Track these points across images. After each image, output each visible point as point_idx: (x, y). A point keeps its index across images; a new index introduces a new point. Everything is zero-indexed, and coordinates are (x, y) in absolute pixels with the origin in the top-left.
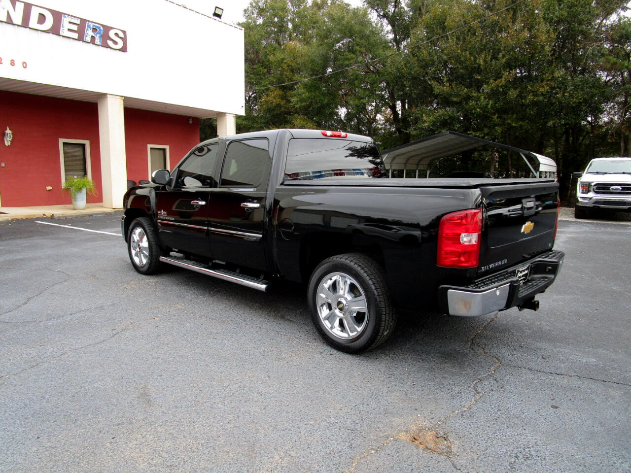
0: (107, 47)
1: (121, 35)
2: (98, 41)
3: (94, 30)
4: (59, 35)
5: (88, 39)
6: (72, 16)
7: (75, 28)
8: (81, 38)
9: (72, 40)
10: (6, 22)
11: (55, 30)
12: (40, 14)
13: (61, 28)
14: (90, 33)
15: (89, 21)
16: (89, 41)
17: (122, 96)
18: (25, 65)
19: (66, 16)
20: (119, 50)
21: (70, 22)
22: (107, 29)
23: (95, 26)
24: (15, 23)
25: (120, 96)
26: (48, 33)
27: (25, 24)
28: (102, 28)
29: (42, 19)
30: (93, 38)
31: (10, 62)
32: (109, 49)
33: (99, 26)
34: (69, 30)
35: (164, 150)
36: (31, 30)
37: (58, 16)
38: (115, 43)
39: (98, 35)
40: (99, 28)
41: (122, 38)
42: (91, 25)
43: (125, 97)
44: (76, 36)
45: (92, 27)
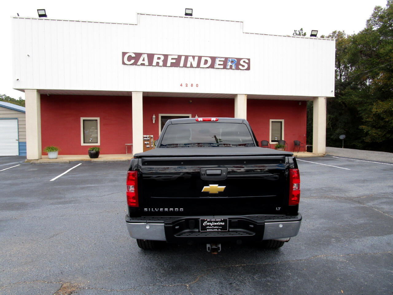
0: (239, 70)
1: (247, 61)
2: (233, 67)
3: (232, 62)
4: (214, 68)
5: (228, 67)
6: (221, 57)
7: (222, 63)
8: (225, 68)
9: (220, 69)
10: (190, 67)
11: (212, 66)
12: (205, 60)
13: (215, 64)
14: (230, 64)
15: (229, 58)
16: (229, 68)
17: (246, 94)
18: (197, 85)
19: (218, 58)
20: (246, 70)
21: (220, 61)
22: (239, 60)
23: (232, 60)
24: (194, 66)
25: (245, 94)
26: (209, 68)
27: (198, 66)
28: (236, 60)
29: (206, 62)
30: (231, 66)
31: (191, 85)
32: (240, 70)
33: (235, 59)
34: (219, 65)
35: (281, 122)
36: (201, 69)
37: (213, 59)
38: (243, 66)
39: (234, 64)
40: (235, 60)
41: (247, 63)
42: (230, 59)
43: (248, 95)
44: (222, 67)
45: (230, 60)
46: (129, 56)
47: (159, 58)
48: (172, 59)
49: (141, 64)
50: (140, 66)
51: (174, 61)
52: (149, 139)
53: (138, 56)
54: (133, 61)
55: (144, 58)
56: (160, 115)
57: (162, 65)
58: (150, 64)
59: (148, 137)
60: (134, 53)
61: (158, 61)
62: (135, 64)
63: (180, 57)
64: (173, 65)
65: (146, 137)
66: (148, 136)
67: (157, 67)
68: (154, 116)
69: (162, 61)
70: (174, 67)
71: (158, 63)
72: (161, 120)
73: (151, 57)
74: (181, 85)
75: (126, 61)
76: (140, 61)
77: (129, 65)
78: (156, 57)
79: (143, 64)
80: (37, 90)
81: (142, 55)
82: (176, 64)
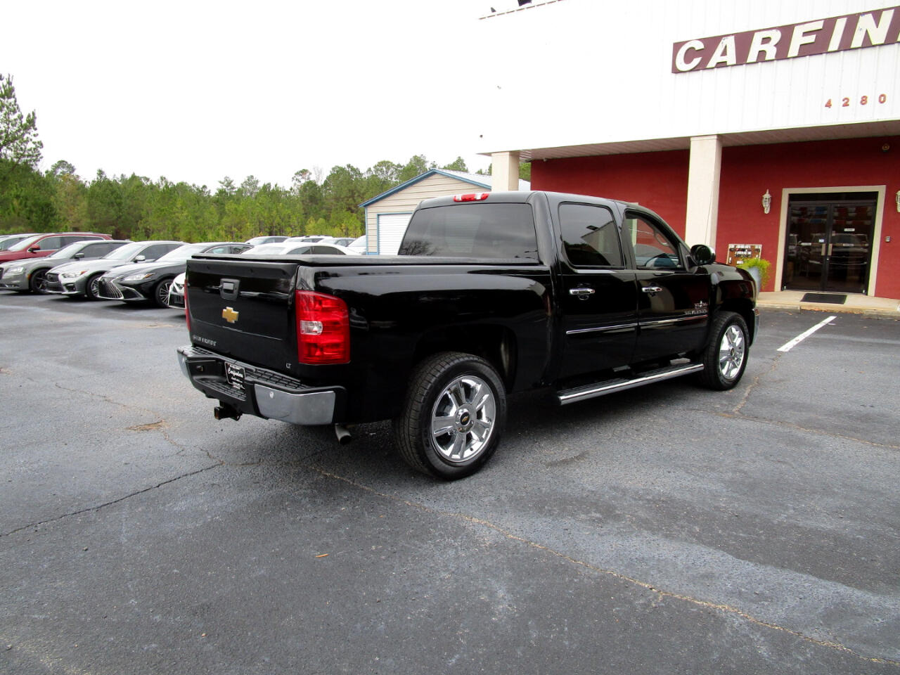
10: (862, 47)
18: (882, 99)
24: (874, 43)
27: (892, 38)
31: (860, 100)
46: (688, 50)
47: (766, 40)
48: (805, 34)
49: (718, 63)
50: (716, 69)
51: (811, 39)
52: (750, 253)
53: (711, 43)
54: (696, 61)
55: (726, 47)
56: (786, 192)
57: (774, 58)
58: (742, 59)
59: (749, 250)
60: (700, 40)
61: (764, 47)
62: (702, 67)
63: (830, 23)
64: (806, 51)
65: (743, 250)
66: (748, 246)
67: (760, 64)
68: (767, 196)
69: (775, 46)
70: (810, 55)
71: (762, 54)
72: (789, 205)
73: (744, 41)
74: (828, 105)
75: (681, 65)
76: (716, 58)
77: (687, 74)
78: (757, 38)
79: (721, 65)
80: (511, 152)
81: (722, 41)
82: (818, 46)
